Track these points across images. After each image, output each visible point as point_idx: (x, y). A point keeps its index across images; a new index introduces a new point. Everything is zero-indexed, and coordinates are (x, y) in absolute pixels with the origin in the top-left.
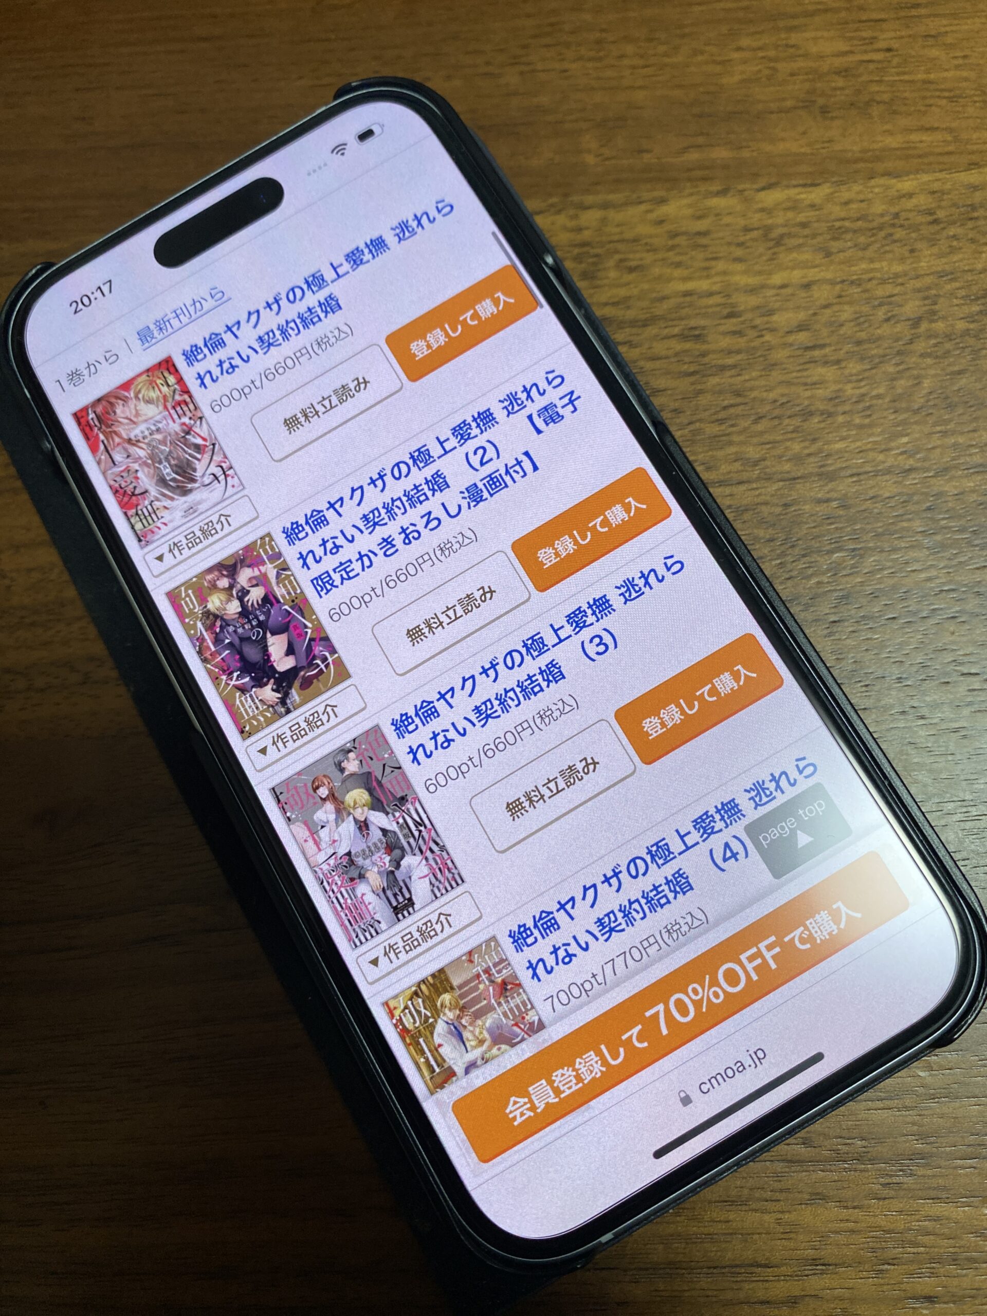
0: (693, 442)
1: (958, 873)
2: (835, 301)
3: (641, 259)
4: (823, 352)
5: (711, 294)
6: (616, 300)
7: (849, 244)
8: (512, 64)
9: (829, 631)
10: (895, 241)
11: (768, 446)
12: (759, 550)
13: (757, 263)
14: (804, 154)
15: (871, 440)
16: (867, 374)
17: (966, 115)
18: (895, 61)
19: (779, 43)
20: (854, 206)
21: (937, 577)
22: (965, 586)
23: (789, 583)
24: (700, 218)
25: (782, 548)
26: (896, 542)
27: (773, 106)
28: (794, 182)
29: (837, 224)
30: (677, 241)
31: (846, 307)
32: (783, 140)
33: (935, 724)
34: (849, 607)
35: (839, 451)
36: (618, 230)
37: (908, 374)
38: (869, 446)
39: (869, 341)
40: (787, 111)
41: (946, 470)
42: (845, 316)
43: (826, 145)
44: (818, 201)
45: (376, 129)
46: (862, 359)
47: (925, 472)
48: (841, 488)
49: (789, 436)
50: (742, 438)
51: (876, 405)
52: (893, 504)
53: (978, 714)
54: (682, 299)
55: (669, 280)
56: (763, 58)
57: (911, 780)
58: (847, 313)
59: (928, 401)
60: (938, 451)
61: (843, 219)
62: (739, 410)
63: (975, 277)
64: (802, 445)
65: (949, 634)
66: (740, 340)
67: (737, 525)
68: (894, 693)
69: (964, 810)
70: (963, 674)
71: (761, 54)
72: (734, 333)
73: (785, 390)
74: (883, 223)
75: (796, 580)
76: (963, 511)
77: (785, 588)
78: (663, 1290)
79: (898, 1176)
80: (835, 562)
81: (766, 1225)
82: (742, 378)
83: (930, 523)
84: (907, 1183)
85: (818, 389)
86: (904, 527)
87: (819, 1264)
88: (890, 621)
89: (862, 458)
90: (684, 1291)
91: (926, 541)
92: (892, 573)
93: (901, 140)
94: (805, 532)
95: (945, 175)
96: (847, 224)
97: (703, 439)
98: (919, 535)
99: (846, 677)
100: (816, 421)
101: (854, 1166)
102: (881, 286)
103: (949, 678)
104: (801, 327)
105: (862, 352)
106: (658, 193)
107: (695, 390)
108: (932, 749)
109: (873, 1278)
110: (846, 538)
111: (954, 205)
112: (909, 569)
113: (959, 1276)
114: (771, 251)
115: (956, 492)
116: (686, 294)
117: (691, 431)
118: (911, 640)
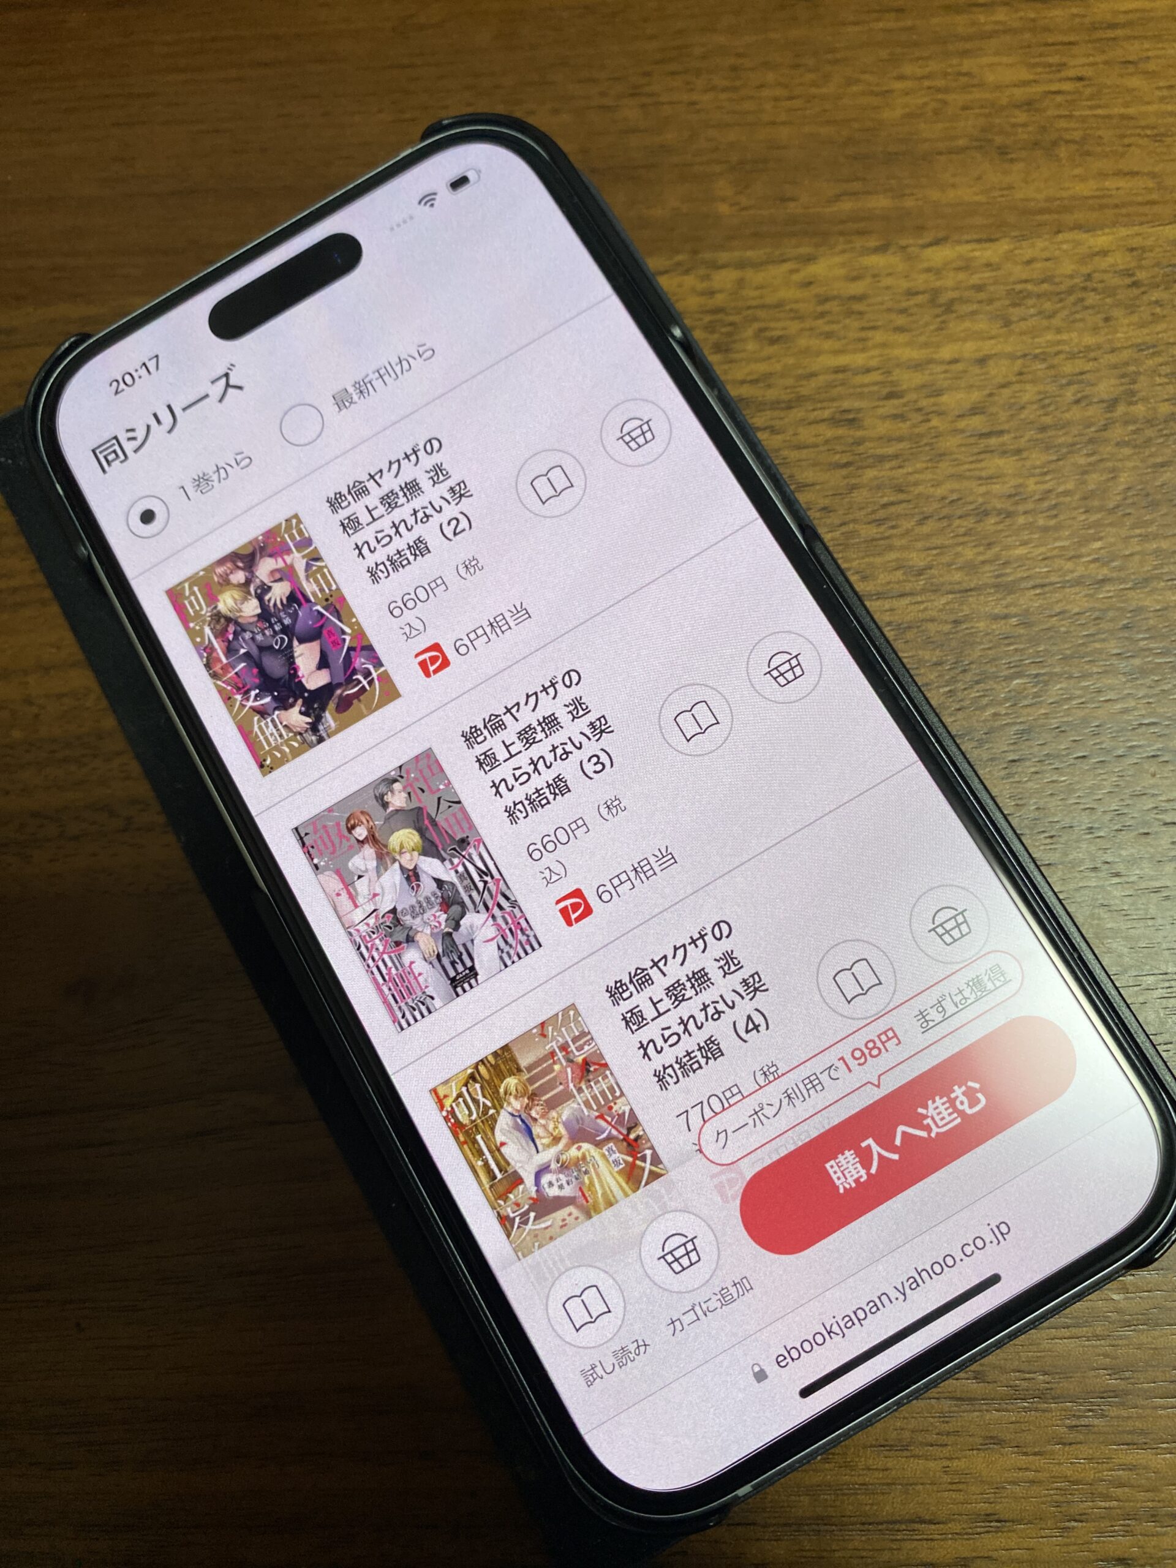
0: (847, 546)
1: (1160, 1063)
2: (1014, 379)
3: (784, 329)
4: (1001, 439)
5: (868, 371)
6: (755, 377)
7: (1032, 311)
8: (633, 95)
9: (1007, 771)
10: (1087, 308)
11: (934, 552)
12: (924, 676)
13: (921, 334)
14: (979, 203)
15: (1057, 544)
16: (1053, 466)
18: (1088, 91)
19: (949, 70)
20: (1038, 265)
21: (1135, 709)
22: (1170, 718)
23: (960, 715)
24: (855, 279)
25: (952, 673)
26: (1087, 667)
27: (942, 146)
28: (966, 237)
29: (1019, 287)
30: (827, 307)
31: (1028, 387)
32: (953, 186)
33: (1132, 882)
34: (1031, 743)
35: (1020, 558)
36: (757, 293)
37: (1102, 465)
38: (1055, 552)
39: (1056, 427)
40: (958, 151)
41: (1147, 580)
42: (1026, 398)
43: (1005, 192)
44: (995, 259)
45: (471, 175)
46: (1047, 448)
47: (1121, 583)
48: (1022, 602)
49: (961, 539)
50: (904, 542)
51: (1064, 503)
52: (1084, 622)
54: (833, 376)
55: (819, 353)
56: (929, 88)
57: (1104, 950)
58: (1029, 393)
59: (1125, 499)
60: (1137, 558)
61: (1026, 281)
62: (899, 509)
64: (976, 550)
65: (1149, 776)
66: (901, 425)
67: (898, 645)
68: (1084, 845)
69: (1167, 984)
70: (1166, 824)
71: (926, 83)
72: (895, 417)
73: (956, 485)
74: (1072, 287)
75: (967, 711)
76: (1167, 629)
77: (955, 721)
78: (809, 1550)
79: (1087, 1417)
80: (1014, 690)
81: (931, 1473)
82: (904, 471)
83: (1127, 643)
84: (1098, 1426)
85: (994, 483)
86: (1096, 649)
87: (993, 1520)
88: (1080, 760)
89: (1046, 566)
90: (834, 1551)
91: (1122, 665)
92: (1082, 703)
93: (1095, 187)
94: (979, 654)
95: (1146, 229)
96: (1029, 287)
97: (857, 543)
98: (1114, 658)
99: (1027, 826)
100: (993, 521)
101: (1035, 1405)
102: (1070, 361)
103: (1149, 828)
104: (975, 411)
105: (1047, 440)
106: (804, 250)
107: (848, 484)
108: (1129, 912)
109: (1056, 1537)
110: (1027, 662)
111: (1157, 264)
112: (1102, 699)
113: (1158, 1535)
114: (939, 319)
115: (1158, 607)
116: (838, 370)
117: (843, 534)
118: (1105, 783)
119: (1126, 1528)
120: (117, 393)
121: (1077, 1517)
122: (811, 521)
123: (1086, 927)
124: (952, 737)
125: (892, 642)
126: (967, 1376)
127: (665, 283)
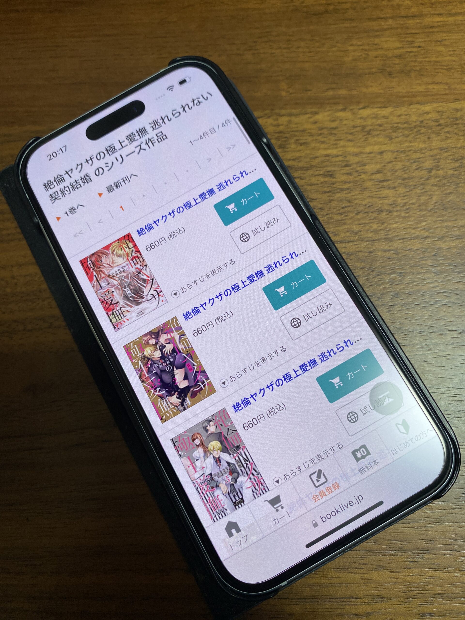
0: (328, 223)
1: (445, 421)
2: (393, 160)
3: (306, 140)
4: (388, 183)
5: (338, 156)
6: (294, 158)
7: (400, 134)
8: (250, 50)
9: (389, 309)
10: (421, 134)
11: (362, 225)
12: (357, 273)
13: (358, 142)
14: (381, 93)
15: (409, 223)
16: (407, 194)
17: (454, 77)
18: (422, 52)
19: (370, 43)
20: (403, 117)
21: (438, 286)
22: (451, 290)
23: (371, 288)
24: (333, 121)
25: (368, 271)
26: (420, 270)
27: (367, 71)
28: (376, 106)
29: (395, 125)
30: (322, 131)
31: (399, 163)
32: (371, 86)
33: (436, 353)
34: (398, 299)
35: (395, 228)
36: (296, 126)
37: (426, 194)
38: (408, 226)
39: (409, 178)
40: (373, 73)
41: (443, 237)
42: (397, 167)
43: (391, 89)
44: (387, 115)
45: (187, 79)
46: (406, 186)
47: (433, 238)
48: (395, 245)
49: (372, 221)
50: (350, 221)
51: (412, 208)
52: (419, 253)
53: (456, 349)
54: (324, 158)
55: (319, 149)
56: (362, 49)
58: (399, 165)
59: (435, 206)
60: (439, 229)
61: (398, 123)
62: (349, 209)
63: (457, 151)
64: (377, 225)
65: (443, 312)
66: (350, 177)
67: (347, 261)
68: (418, 338)
69: (449, 392)
70: (449, 330)
71: (361, 48)
72: (348, 174)
73: (370, 200)
74: (416, 125)
75: (374, 286)
76: (450, 256)
77: (369, 290)
78: (309, 609)
79: (417, 558)
80: (392, 279)
81: (357, 579)
82: (351, 194)
83: (435, 261)
84: (421, 561)
85: (385, 200)
86: (423, 263)
87: (381, 598)
88: (416, 306)
89: (405, 231)
90: (319, 609)
91: (433, 270)
92: (418, 284)
93: (424, 88)
94: (379, 264)
95: (444, 104)
96: (399, 125)
97: (332, 222)
98: (430, 267)
99: (396, 331)
100: (384, 214)
101: (397, 553)
102: (414, 153)
103: (443, 332)
104: (378, 172)
105: (406, 184)
106: (314, 110)
107: (329, 199)
108: (434, 364)
109: (404, 604)
110: (397, 268)
111: (448, 118)
112: (425, 282)
113: (443, 604)
114: (365, 137)
115: (447, 248)
116: (327, 156)
117: (327, 218)
118: (426, 314)
119: (432, 601)
120: (50, 160)
121: (412, 597)
122: (315, 213)
123: (418, 369)
124: (368, 296)
125: (345, 260)
126: (371, 542)
127: (261, 121)
